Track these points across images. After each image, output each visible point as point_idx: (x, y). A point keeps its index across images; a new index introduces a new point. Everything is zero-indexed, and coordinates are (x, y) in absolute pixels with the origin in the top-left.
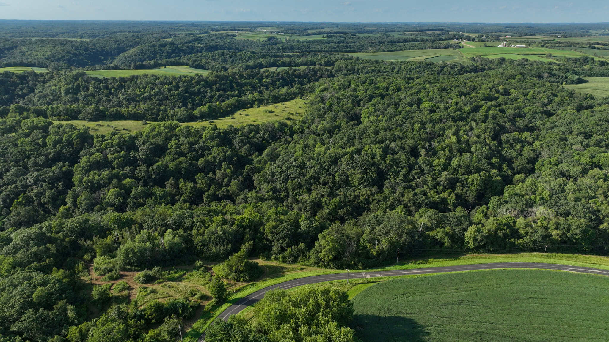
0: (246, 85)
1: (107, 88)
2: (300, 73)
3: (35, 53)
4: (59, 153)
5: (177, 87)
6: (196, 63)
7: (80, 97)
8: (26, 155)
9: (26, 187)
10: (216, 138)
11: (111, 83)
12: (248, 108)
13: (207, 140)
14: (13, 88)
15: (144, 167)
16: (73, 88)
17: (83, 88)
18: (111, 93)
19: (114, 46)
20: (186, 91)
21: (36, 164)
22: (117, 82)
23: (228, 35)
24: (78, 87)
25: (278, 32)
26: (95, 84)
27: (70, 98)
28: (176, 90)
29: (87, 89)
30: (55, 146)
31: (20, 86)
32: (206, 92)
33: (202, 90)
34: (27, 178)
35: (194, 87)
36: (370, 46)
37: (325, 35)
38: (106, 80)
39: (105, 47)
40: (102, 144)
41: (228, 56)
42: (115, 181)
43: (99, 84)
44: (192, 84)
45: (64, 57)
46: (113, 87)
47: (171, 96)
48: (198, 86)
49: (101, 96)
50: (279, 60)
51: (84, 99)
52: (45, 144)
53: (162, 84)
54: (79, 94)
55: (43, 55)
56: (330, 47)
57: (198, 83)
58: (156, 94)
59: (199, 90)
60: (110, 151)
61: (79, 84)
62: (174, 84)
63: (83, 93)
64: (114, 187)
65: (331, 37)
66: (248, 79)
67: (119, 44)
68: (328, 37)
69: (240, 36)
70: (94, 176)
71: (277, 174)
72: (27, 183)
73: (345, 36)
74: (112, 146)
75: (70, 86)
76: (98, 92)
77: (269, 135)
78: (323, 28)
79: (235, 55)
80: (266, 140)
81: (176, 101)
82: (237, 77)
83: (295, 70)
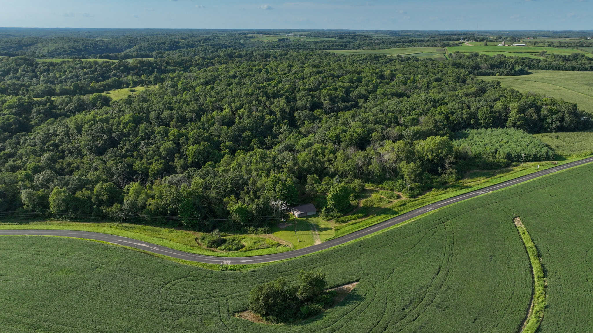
1: (33, 71)
5: (94, 71)
12: (123, 88)
19: (126, 44)
22: (46, 65)
25: (301, 35)
28: (91, 74)
48: (115, 71)
65: (342, 38)
66: (173, 66)
76: (24, 75)
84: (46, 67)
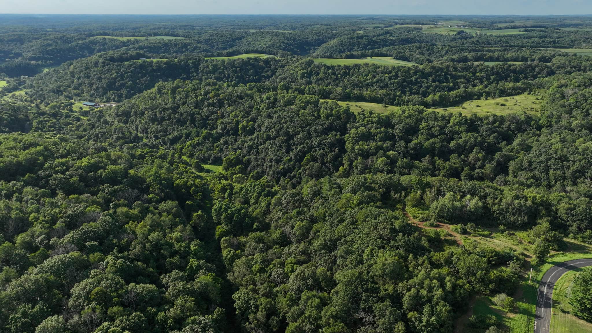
0: (460, 77)
1: (334, 74)
2: (516, 69)
3: (259, 43)
4: (331, 124)
5: (396, 76)
6: (401, 55)
7: (313, 81)
8: (307, 123)
9: (311, 148)
10: (464, 124)
11: (337, 70)
12: (476, 99)
13: (455, 125)
14: (260, 71)
15: (403, 143)
16: (307, 73)
17: (315, 73)
18: (337, 79)
19: (315, 37)
20: (404, 81)
21: (316, 131)
22: (342, 69)
23: (415, 29)
24: (311, 72)
25: (464, 26)
26: (325, 69)
27: (305, 81)
28: (395, 79)
29: (318, 74)
30: (327, 119)
31: (266, 69)
32: (423, 82)
33: (419, 80)
34: (312, 142)
35: (411, 77)
36: (584, 41)
37: (522, 29)
38: (333, 67)
39: (307, 38)
40: (364, 120)
41: (425, 49)
42: (381, 152)
43: (328, 71)
44: (410, 74)
45: (280, 46)
46: (339, 73)
47: (391, 84)
48: (415, 77)
49: (329, 81)
50: (486, 55)
51: (316, 82)
52: (319, 116)
53: (383, 72)
54: (312, 78)
55: (265, 44)
56: (533, 42)
57: (415, 73)
58: (377, 82)
59: (416, 80)
60: (372, 127)
61: (312, 69)
62: (393, 74)
63: (315, 77)
64: (381, 157)
65: (529, 31)
66: (462, 72)
67: (319, 36)
68: (526, 31)
69: (427, 30)
70: (362, 145)
71: (535, 163)
72: (312, 146)
73: (547, 30)
74: (373, 123)
75: (305, 71)
76: (327, 77)
77: (516, 127)
78: (513, 22)
79: (433, 48)
80: (511, 131)
81: (395, 89)
82: (451, 69)
83: (510, 66)
84: (343, 70)
